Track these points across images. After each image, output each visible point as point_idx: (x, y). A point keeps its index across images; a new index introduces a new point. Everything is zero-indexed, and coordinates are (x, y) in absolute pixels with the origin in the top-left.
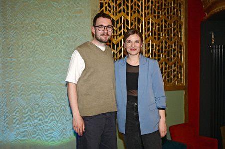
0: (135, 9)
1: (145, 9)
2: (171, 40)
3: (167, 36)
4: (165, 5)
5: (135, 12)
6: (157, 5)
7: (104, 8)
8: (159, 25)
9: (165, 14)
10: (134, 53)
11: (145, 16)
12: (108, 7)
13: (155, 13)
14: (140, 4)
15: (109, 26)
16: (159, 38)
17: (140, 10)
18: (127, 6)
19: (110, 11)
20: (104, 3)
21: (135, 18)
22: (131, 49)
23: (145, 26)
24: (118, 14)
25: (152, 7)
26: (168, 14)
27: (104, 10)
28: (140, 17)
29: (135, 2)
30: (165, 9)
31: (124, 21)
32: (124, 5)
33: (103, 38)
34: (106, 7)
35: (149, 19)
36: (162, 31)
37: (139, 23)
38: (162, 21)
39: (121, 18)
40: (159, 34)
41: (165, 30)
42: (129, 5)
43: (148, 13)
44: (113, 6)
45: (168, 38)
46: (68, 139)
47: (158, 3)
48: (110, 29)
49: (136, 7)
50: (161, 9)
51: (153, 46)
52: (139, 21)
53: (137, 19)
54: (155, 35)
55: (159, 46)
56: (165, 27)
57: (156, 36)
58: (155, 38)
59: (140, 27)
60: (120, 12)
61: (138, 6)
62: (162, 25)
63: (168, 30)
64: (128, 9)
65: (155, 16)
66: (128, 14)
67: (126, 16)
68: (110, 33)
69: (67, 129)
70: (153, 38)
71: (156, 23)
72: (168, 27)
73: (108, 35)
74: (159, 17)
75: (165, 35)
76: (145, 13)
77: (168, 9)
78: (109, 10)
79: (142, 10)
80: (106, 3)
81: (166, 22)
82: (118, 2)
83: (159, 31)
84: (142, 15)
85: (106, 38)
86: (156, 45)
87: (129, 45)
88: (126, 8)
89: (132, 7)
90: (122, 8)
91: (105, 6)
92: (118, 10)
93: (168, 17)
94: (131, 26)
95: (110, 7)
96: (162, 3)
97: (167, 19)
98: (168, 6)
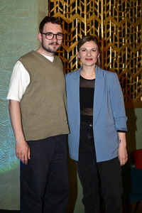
0: (92, 10)
1: (104, 10)
2: (135, 47)
3: (130, 43)
4: (128, 5)
5: (91, 14)
6: (119, 5)
7: (54, 9)
8: (120, 29)
9: (128, 15)
10: (89, 63)
11: (104, 19)
12: (59, 8)
13: (116, 14)
14: (98, 4)
15: (58, 34)
16: (121, 45)
17: (98, 11)
18: (83, 7)
19: (62, 13)
20: (55, 3)
21: (92, 21)
22: (86, 59)
23: (104, 30)
24: (71, 15)
25: (112, 7)
26: (131, 15)
27: (55, 11)
28: (98, 19)
29: (92, 2)
30: (127, 10)
31: (79, 24)
32: (78, 5)
33: (51, 47)
34: (57, 8)
35: (109, 22)
36: (124, 37)
37: (96, 27)
38: (124, 24)
39: (75, 21)
40: (121, 40)
41: (128, 36)
42: (85, 5)
43: (108, 15)
44: (66, 6)
45: (132, 45)
46: (10, 167)
47: (120, 3)
48: (60, 38)
49: (94, 8)
50: (124, 10)
51: (113, 54)
52: (97, 24)
53: (94, 22)
54: (116, 40)
55: (120, 55)
56: (128, 31)
57: (118, 43)
58: (116, 45)
59: (98, 31)
60: (74, 13)
61: (96, 6)
62: (124, 29)
63: (132, 36)
64: (83, 10)
65: (116, 19)
66: (83, 16)
67: (81, 18)
68: (60, 42)
69: (9, 155)
70: (114, 45)
71: (117, 27)
72: (132, 32)
73: (57, 44)
74: (120, 19)
75: (128, 41)
76: (104, 15)
77: (131, 10)
78: (60, 11)
79: (100, 12)
80: (57, 3)
81: (129, 25)
82: (72, 1)
83: (120, 36)
84: (100, 17)
85: (54, 48)
86: (117, 53)
87: (84, 54)
88: (81, 9)
89: (88, 7)
90: (76, 8)
91: (55, 6)
92: (72, 11)
93: (131, 20)
94: (88, 30)
95: (62, 7)
96: (124, 3)
97: (130, 22)
98: (132, 6)
